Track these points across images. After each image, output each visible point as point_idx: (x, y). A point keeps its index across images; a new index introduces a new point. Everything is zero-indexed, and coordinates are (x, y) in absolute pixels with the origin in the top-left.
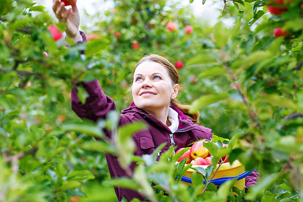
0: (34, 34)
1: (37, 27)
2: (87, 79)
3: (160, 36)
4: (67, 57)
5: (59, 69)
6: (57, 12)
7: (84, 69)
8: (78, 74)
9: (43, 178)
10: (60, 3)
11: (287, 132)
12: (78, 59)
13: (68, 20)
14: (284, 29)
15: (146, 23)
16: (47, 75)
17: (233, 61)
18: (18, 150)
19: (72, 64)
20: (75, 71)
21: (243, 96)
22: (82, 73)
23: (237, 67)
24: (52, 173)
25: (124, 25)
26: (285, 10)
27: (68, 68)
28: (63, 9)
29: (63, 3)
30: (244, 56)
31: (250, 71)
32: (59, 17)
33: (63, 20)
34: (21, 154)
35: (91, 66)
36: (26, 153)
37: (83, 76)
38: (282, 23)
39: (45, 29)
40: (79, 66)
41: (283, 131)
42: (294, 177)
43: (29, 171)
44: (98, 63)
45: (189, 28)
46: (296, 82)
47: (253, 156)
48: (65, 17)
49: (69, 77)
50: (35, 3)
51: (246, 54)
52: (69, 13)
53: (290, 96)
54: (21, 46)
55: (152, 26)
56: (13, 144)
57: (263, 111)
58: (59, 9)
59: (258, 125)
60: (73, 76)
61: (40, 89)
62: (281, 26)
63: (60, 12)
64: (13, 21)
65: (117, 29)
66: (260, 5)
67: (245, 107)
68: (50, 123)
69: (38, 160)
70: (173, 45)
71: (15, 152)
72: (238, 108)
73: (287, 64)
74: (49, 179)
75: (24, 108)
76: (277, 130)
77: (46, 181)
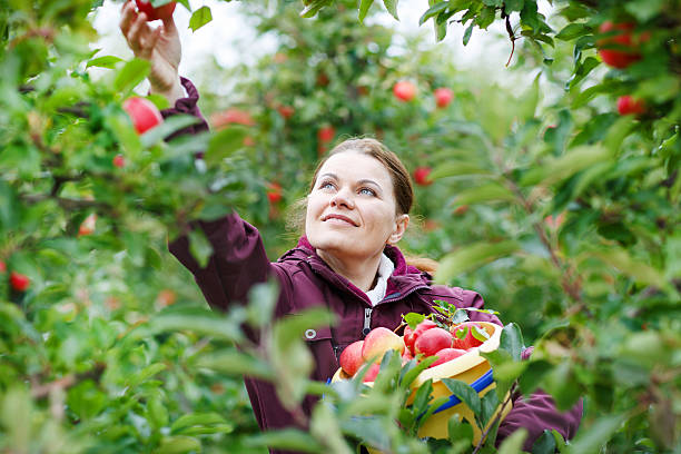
0: (94, 117)
1: (102, 104)
2: (210, 214)
3: (381, 113)
4: (165, 168)
5: (149, 193)
6: (130, 35)
7: (202, 193)
8: (189, 203)
9: (119, 430)
10: (136, 15)
11: (650, 323)
12: (189, 171)
13: (155, 52)
14: (635, 98)
15: (349, 83)
16: (122, 207)
17: (526, 170)
18: (63, 369)
19: (177, 181)
20: (183, 197)
21: (549, 248)
22: (199, 201)
23: (534, 182)
24: (139, 421)
25: (300, 90)
26: (636, 57)
27: (168, 192)
28: (144, 29)
29: (143, 16)
30: (550, 159)
31: (564, 190)
32: (136, 46)
33: (144, 52)
34: (69, 378)
35: (217, 186)
36: (81, 378)
37: (201, 207)
38: (631, 85)
39: (117, 109)
40: (191, 186)
41: (640, 320)
42: (662, 420)
43: (89, 416)
44: (233, 179)
45: (443, 93)
46: (664, 213)
47: (572, 376)
48: (149, 45)
49: (170, 209)
50: (98, 50)
51: (556, 153)
52: (156, 36)
54: (66, 145)
55: (364, 90)
56: (53, 359)
57: (594, 278)
58: (134, 28)
59: (584, 309)
60: (180, 207)
61: (109, 239)
62: (629, 93)
63: (137, 35)
64: (49, 93)
65: (285, 98)
66: (589, 44)
67: (554, 271)
68: (141, 310)
69: (105, 391)
70: (408, 132)
71: (59, 375)
72: (538, 273)
73: (641, 174)
74: (132, 433)
75: (81, 277)
76: (625, 320)
77: (126, 435)
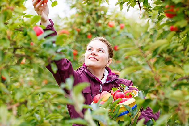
0: (25, 31)
1: (27, 28)
3: (105, 31)
4: (45, 45)
5: (40, 52)
9: (31, 118)
13: (43, 12)
14: (175, 26)
15: (96, 22)
16: (33, 56)
17: (145, 46)
18: (16, 102)
21: (151, 68)
23: (147, 50)
24: (37, 116)
25: (82, 24)
26: (175, 15)
30: (151, 43)
31: (155, 52)
34: (18, 104)
35: (59, 50)
36: (21, 103)
38: (174, 23)
39: (31, 30)
41: (176, 88)
42: (182, 115)
43: (23, 114)
44: (63, 49)
45: (122, 25)
46: (183, 58)
47: (157, 103)
49: (46, 57)
50: (26, 13)
51: (153, 42)
53: (180, 67)
54: (17, 39)
55: (100, 24)
56: (13, 98)
57: (163, 76)
59: (161, 85)
60: (49, 57)
61: (29, 65)
62: (173, 25)
65: (78, 26)
66: (162, 11)
67: (152, 74)
68: (38, 85)
70: (113, 36)
72: (148, 74)
73: (176, 47)
74: (35, 119)
75: (21, 76)
76: (172, 88)
77: (33, 120)
